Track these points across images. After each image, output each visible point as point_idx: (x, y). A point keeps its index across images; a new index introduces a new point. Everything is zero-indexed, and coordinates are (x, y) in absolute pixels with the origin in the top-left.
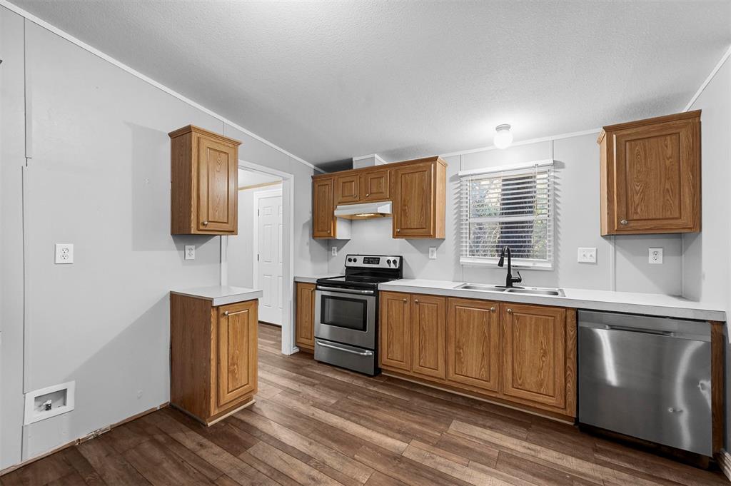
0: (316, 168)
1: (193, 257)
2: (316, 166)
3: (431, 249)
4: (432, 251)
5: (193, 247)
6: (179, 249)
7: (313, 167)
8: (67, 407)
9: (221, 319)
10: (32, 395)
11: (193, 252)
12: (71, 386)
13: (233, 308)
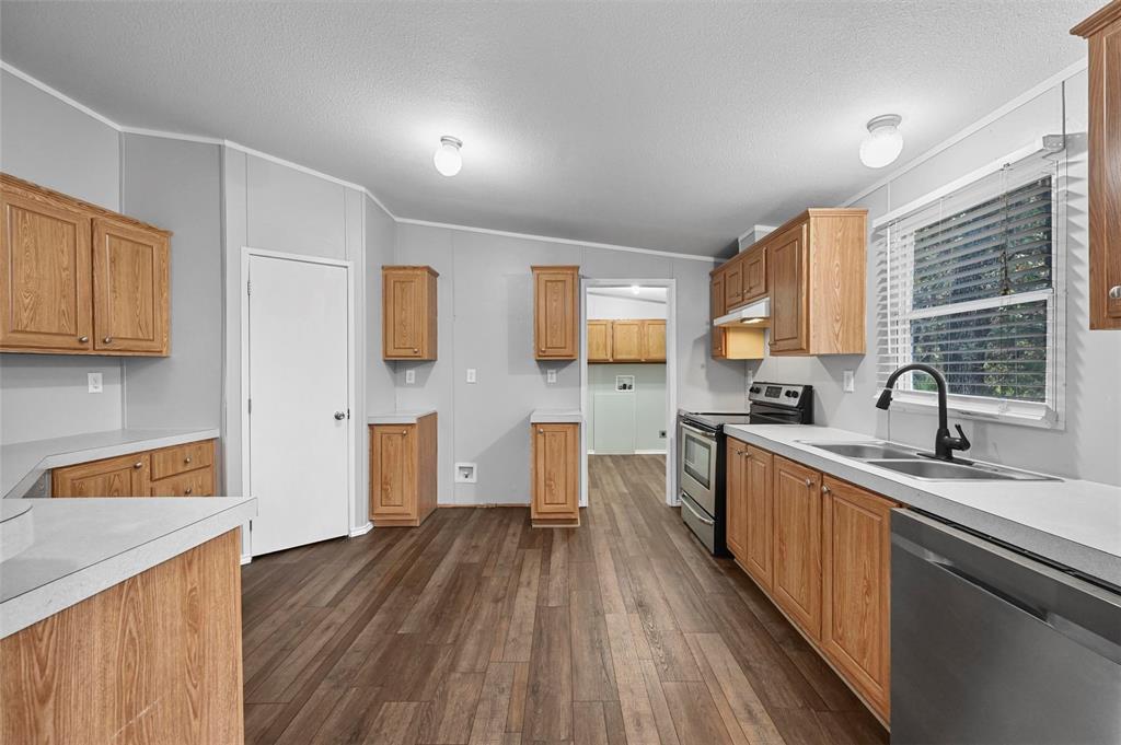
0: (719, 260)
1: (554, 381)
2: (716, 256)
3: (846, 373)
4: (848, 378)
5: (554, 371)
6: (543, 373)
7: (712, 259)
8: (473, 479)
9: (539, 435)
10: (458, 465)
11: (554, 375)
12: (475, 466)
13: (550, 428)
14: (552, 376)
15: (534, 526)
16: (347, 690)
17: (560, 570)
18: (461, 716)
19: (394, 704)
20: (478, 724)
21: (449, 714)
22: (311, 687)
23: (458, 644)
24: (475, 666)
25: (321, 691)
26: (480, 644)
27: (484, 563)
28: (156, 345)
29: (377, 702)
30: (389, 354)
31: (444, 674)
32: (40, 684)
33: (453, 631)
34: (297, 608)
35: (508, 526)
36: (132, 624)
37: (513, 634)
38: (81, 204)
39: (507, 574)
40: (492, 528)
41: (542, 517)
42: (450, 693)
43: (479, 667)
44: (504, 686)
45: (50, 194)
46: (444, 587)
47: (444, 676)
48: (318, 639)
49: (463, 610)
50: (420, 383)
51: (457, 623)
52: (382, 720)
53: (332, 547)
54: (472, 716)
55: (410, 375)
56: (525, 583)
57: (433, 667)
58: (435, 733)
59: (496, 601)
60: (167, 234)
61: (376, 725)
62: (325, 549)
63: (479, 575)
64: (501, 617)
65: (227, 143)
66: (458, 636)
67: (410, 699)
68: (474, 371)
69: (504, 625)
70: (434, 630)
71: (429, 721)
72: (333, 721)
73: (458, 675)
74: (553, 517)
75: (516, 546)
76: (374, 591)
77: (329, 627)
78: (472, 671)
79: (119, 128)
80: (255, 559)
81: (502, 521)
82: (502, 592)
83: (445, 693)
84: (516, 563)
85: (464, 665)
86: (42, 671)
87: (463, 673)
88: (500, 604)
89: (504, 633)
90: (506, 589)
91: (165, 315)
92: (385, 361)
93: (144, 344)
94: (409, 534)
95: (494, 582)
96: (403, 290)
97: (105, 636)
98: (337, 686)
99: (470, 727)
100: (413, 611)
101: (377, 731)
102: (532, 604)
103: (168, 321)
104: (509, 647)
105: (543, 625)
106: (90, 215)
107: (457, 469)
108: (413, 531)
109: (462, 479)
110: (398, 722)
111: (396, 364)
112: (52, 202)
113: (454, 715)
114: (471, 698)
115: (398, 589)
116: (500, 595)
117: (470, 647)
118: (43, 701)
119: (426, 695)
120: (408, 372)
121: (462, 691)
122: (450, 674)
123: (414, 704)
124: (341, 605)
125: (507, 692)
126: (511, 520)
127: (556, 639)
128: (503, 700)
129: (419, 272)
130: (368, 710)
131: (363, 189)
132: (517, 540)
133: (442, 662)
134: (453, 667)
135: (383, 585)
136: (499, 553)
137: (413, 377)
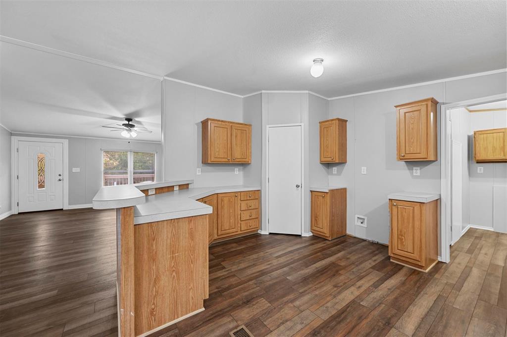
1: (418, 174)
5: (419, 168)
6: (409, 169)
8: (365, 225)
9: (393, 207)
10: (357, 216)
11: (419, 171)
12: (366, 218)
13: (402, 203)
14: (417, 171)
15: (391, 260)
16: (257, 287)
17: (386, 289)
18: (280, 320)
19: (264, 300)
20: (282, 328)
21: (276, 316)
22: (250, 280)
23: (302, 294)
24: (301, 306)
25: (251, 283)
26: (311, 299)
27: (344, 268)
28: (247, 160)
29: (261, 296)
30: (322, 160)
31: (288, 301)
32: (153, 236)
33: (306, 288)
34: (268, 253)
35: (375, 255)
36: (174, 231)
37: (329, 304)
38: (229, 122)
39: (352, 277)
40: (366, 253)
41: (396, 256)
42: (283, 310)
43: (302, 308)
44: (304, 322)
45: (222, 121)
46: (317, 269)
47: (287, 303)
48: (264, 266)
49: (317, 282)
50: (339, 173)
51: (310, 286)
52: (257, 302)
53: (294, 237)
54: (283, 323)
55: (335, 170)
56: (357, 286)
57: (286, 296)
58: (267, 319)
59: (335, 286)
60: (250, 125)
61: (254, 303)
62: (291, 237)
63: (337, 271)
64: (331, 294)
65: (263, 91)
66: (305, 291)
67: (270, 302)
68: (365, 168)
69: (328, 299)
70: (299, 283)
71: (268, 314)
72: (246, 293)
73: (292, 305)
74: (404, 259)
75: (371, 266)
76: (292, 259)
77: (269, 264)
78: (298, 308)
79: (242, 97)
80: (270, 234)
81: (374, 251)
82: (341, 284)
83: (281, 308)
84: (362, 274)
85: (297, 303)
86: (153, 233)
87: (294, 306)
88: (335, 289)
89: (325, 302)
90: (345, 283)
91: (250, 151)
92: (321, 163)
93: (244, 160)
94: (324, 242)
95: (342, 278)
96: (327, 131)
97: (167, 231)
98: (256, 284)
99: (279, 326)
100: (299, 273)
101: (253, 305)
102: (352, 297)
103: (251, 152)
104: (322, 309)
105: (348, 310)
106: (231, 125)
107: (356, 218)
108: (327, 241)
109: (359, 224)
110: (260, 307)
111: (328, 165)
112: (223, 123)
113: (277, 318)
114: (288, 317)
115: (301, 262)
116: (340, 285)
117: (306, 298)
118: (154, 240)
119: (276, 304)
120: (334, 168)
121: (287, 312)
122: (289, 303)
123: (269, 305)
124: (279, 259)
125: (303, 325)
126: (380, 253)
127: (348, 321)
128: (299, 327)
129: (334, 122)
130: (256, 297)
131: (307, 92)
132: (374, 264)
133: (291, 296)
134: (292, 301)
135: (297, 258)
136: (357, 266)
137: (336, 170)
